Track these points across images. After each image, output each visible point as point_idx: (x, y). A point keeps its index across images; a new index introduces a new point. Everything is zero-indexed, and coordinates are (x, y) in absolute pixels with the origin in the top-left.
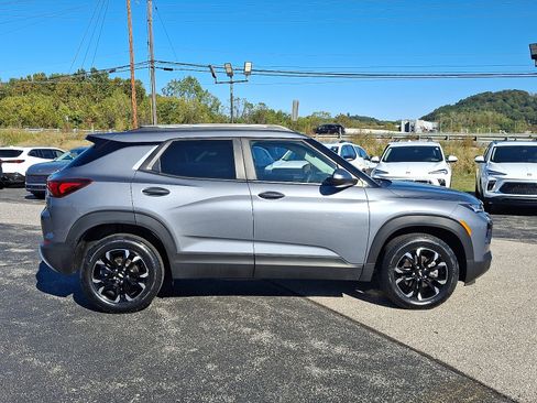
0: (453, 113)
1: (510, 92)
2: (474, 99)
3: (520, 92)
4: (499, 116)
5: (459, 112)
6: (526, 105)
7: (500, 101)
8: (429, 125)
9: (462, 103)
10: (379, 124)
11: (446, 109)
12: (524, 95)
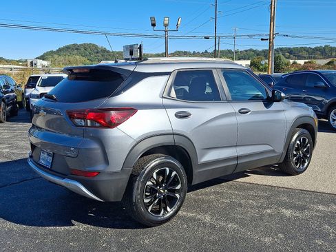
0: (56, 56)
1: (88, 45)
2: (67, 48)
3: (93, 45)
4: (83, 59)
5: (59, 55)
6: (97, 53)
7: (83, 50)
8: (45, 63)
9: (60, 50)
10: (8, 62)
11: (51, 53)
12: (96, 47)
